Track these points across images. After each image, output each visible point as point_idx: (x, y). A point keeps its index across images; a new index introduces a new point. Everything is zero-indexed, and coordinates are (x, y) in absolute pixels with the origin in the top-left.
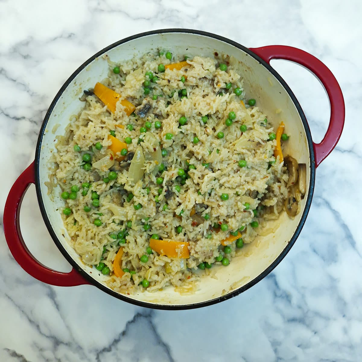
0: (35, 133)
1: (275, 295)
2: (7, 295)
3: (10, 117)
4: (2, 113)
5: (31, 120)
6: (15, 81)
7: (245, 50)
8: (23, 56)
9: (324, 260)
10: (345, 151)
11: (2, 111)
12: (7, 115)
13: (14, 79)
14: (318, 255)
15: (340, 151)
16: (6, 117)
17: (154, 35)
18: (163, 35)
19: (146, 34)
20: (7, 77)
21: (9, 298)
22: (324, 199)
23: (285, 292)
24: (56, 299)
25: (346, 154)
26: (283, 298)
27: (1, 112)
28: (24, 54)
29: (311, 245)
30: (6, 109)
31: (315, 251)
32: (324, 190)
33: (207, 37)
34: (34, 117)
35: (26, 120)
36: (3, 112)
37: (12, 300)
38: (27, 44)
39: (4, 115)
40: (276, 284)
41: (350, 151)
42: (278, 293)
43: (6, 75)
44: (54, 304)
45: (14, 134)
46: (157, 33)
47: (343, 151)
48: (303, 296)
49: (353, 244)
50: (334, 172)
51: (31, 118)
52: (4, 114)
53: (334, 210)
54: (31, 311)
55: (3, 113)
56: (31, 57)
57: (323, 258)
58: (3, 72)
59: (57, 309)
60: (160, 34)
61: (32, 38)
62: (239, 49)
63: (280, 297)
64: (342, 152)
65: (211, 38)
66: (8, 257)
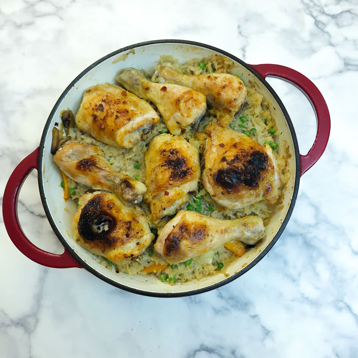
3: (35, 215)
11: (27, 208)
12: (32, 213)
16: (31, 214)
22: (345, 303)
27: (27, 209)
30: (31, 206)
32: (345, 294)
36: (28, 210)
39: (29, 213)
45: (38, 232)
50: (354, 277)
52: (29, 211)
53: (355, 314)
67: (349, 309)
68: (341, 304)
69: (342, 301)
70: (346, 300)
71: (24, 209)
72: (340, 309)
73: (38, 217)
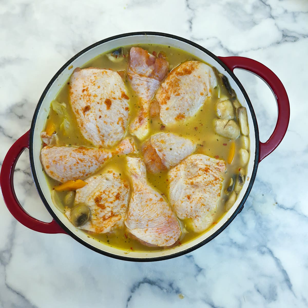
0: (28, 183)
5: (25, 172)
8: (18, 116)
9: (266, 299)
10: (288, 209)
13: (11, 136)
14: (261, 294)
15: (284, 208)
20: (4, 134)
22: (268, 248)
25: (288, 211)
28: (20, 115)
29: (255, 286)
31: (258, 291)
32: (268, 241)
34: (28, 169)
35: (20, 172)
38: (22, 105)
41: (292, 209)
43: (3, 132)
47: (286, 208)
49: (290, 286)
50: (278, 226)
51: (25, 170)
53: (276, 258)
56: (25, 117)
57: (265, 297)
61: (26, 100)
64: (285, 210)
67: (271, 253)
68: (264, 249)
69: (265, 246)
70: (269, 245)
72: (263, 253)
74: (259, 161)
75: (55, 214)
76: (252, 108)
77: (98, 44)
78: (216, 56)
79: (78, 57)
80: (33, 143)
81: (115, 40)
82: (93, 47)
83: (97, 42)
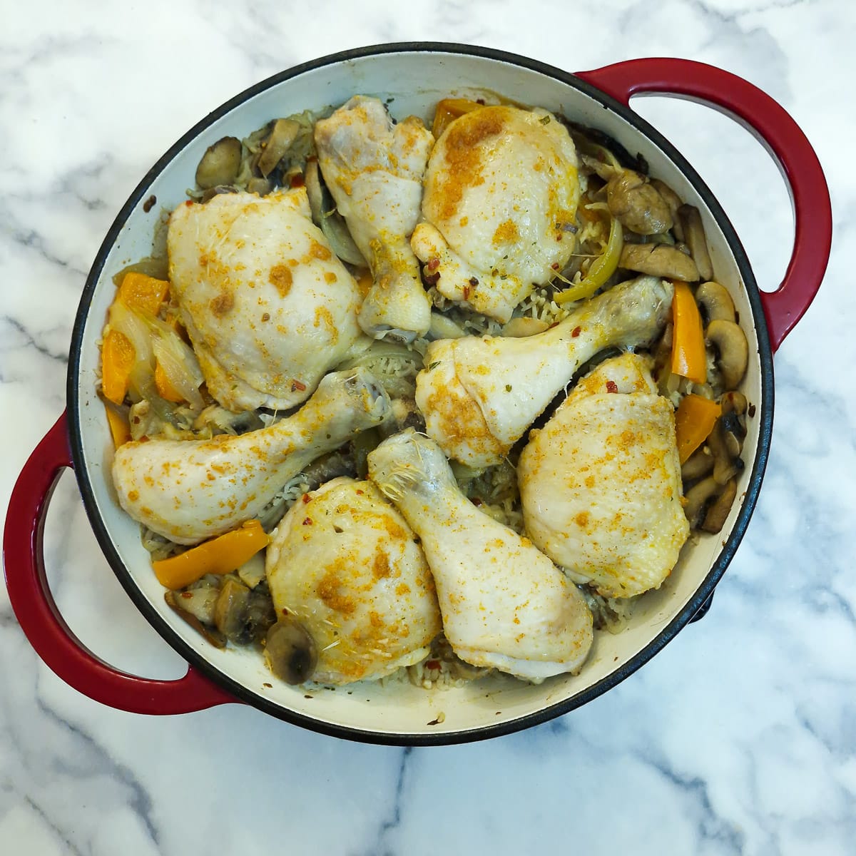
1: (703, 832)
2: (29, 800)
3: (51, 356)
4: (29, 343)
6: (64, 264)
7: (565, 78)
8: (85, 201)
9: (831, 749)
11: (31, 338)
12: (43, 350)
13: (63, 259)
14: (816, 735)
16: (40, 354)
17: (331, 65)
18: (354, 65)
19: (311, 66)
20: (45, 254)
21: (35, 807)
22: (836, 595)
23: (726, 825)
24: (151, 815)
26: (722, 839)
27: (29, 341)
29: (799, 710)
30: (40, 334)
31: (807, 724)
32: (837, 571)
33: (464, 55)
36: (33, 343)
37: (42, 813)
38: (97, 171)
39: (36, 351)
40: (706, 804)
42: (712, 827)
43: (42, 248)
44: (146, 827)
46: (340, 61)
48: (774, 838)
52: (37, 347)
54: (89, 844)
55: (32, 345)
56: (106, 206)
57: (828, 743)
58: (35, 241)
59: (152, 840)
60: (346, 61)
61: (109, 157)
62: (549, 77)
63: (714, 837)
65: (476, 57)
66: (36, 706)
67: (845, 608)
68: (825, 597)
69: (826, 588)
70: (839, 585)
71: (25, 340)
72: (821, 609)
73: (58, 360)
74: (774, 347)
75: (192, 650)
76: (711, 197)
77: (215, 116)
78: (568, 73)
79: (164, 167)
80: (81, 449)
81: (263, 95)
82: (203, 130)
83: (211, 111)
